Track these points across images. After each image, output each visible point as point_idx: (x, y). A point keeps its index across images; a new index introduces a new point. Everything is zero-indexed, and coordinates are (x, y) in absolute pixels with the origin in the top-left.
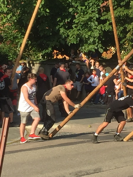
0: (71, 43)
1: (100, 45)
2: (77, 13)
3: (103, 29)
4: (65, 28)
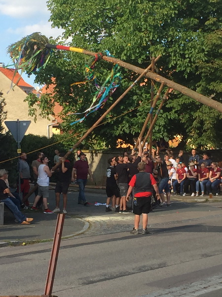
0: (135, 132)
1: (166, 134)
2: (142, 101)
3: (169, 117)
4: (129, 116)
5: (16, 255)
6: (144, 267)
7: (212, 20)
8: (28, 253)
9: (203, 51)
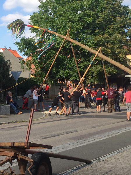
0: (65, 76)
1: (78, 77)
2: (68, 64)
4: (63, 70)
5: (15, 127)
6: (68, 131)
7: (97, 30)
8: (20, 126)
9: (94, 43)
